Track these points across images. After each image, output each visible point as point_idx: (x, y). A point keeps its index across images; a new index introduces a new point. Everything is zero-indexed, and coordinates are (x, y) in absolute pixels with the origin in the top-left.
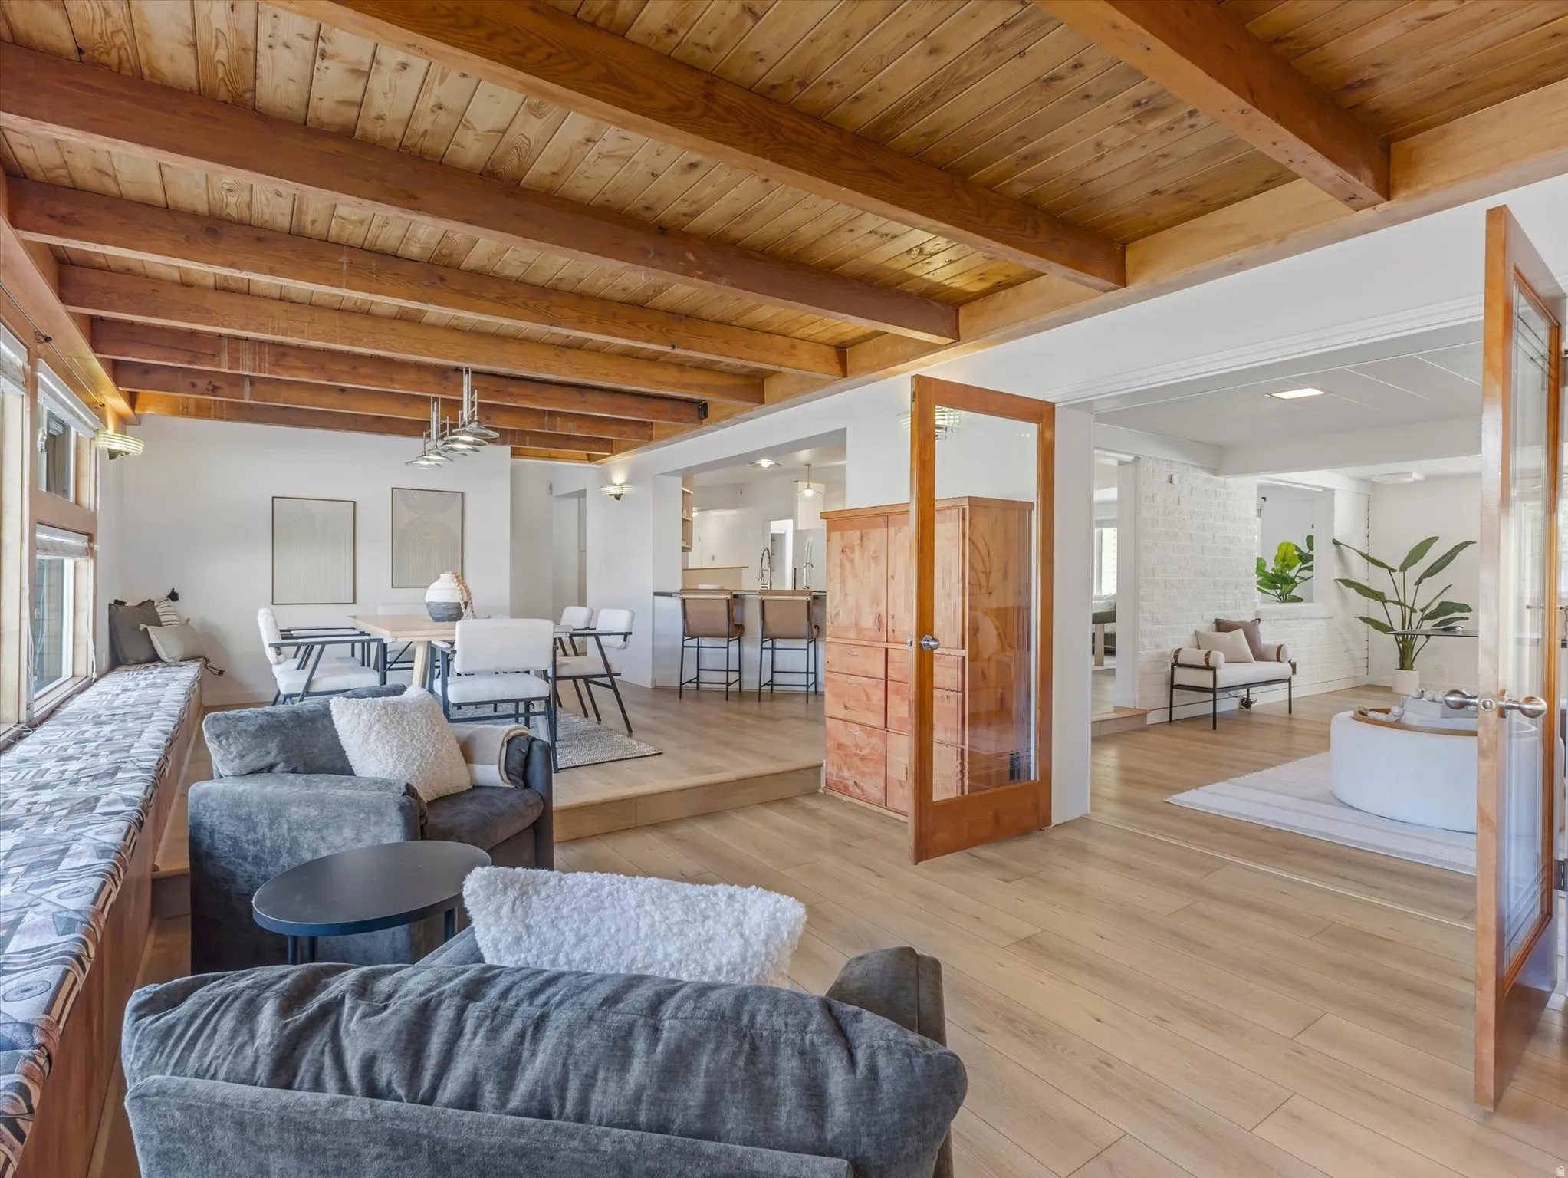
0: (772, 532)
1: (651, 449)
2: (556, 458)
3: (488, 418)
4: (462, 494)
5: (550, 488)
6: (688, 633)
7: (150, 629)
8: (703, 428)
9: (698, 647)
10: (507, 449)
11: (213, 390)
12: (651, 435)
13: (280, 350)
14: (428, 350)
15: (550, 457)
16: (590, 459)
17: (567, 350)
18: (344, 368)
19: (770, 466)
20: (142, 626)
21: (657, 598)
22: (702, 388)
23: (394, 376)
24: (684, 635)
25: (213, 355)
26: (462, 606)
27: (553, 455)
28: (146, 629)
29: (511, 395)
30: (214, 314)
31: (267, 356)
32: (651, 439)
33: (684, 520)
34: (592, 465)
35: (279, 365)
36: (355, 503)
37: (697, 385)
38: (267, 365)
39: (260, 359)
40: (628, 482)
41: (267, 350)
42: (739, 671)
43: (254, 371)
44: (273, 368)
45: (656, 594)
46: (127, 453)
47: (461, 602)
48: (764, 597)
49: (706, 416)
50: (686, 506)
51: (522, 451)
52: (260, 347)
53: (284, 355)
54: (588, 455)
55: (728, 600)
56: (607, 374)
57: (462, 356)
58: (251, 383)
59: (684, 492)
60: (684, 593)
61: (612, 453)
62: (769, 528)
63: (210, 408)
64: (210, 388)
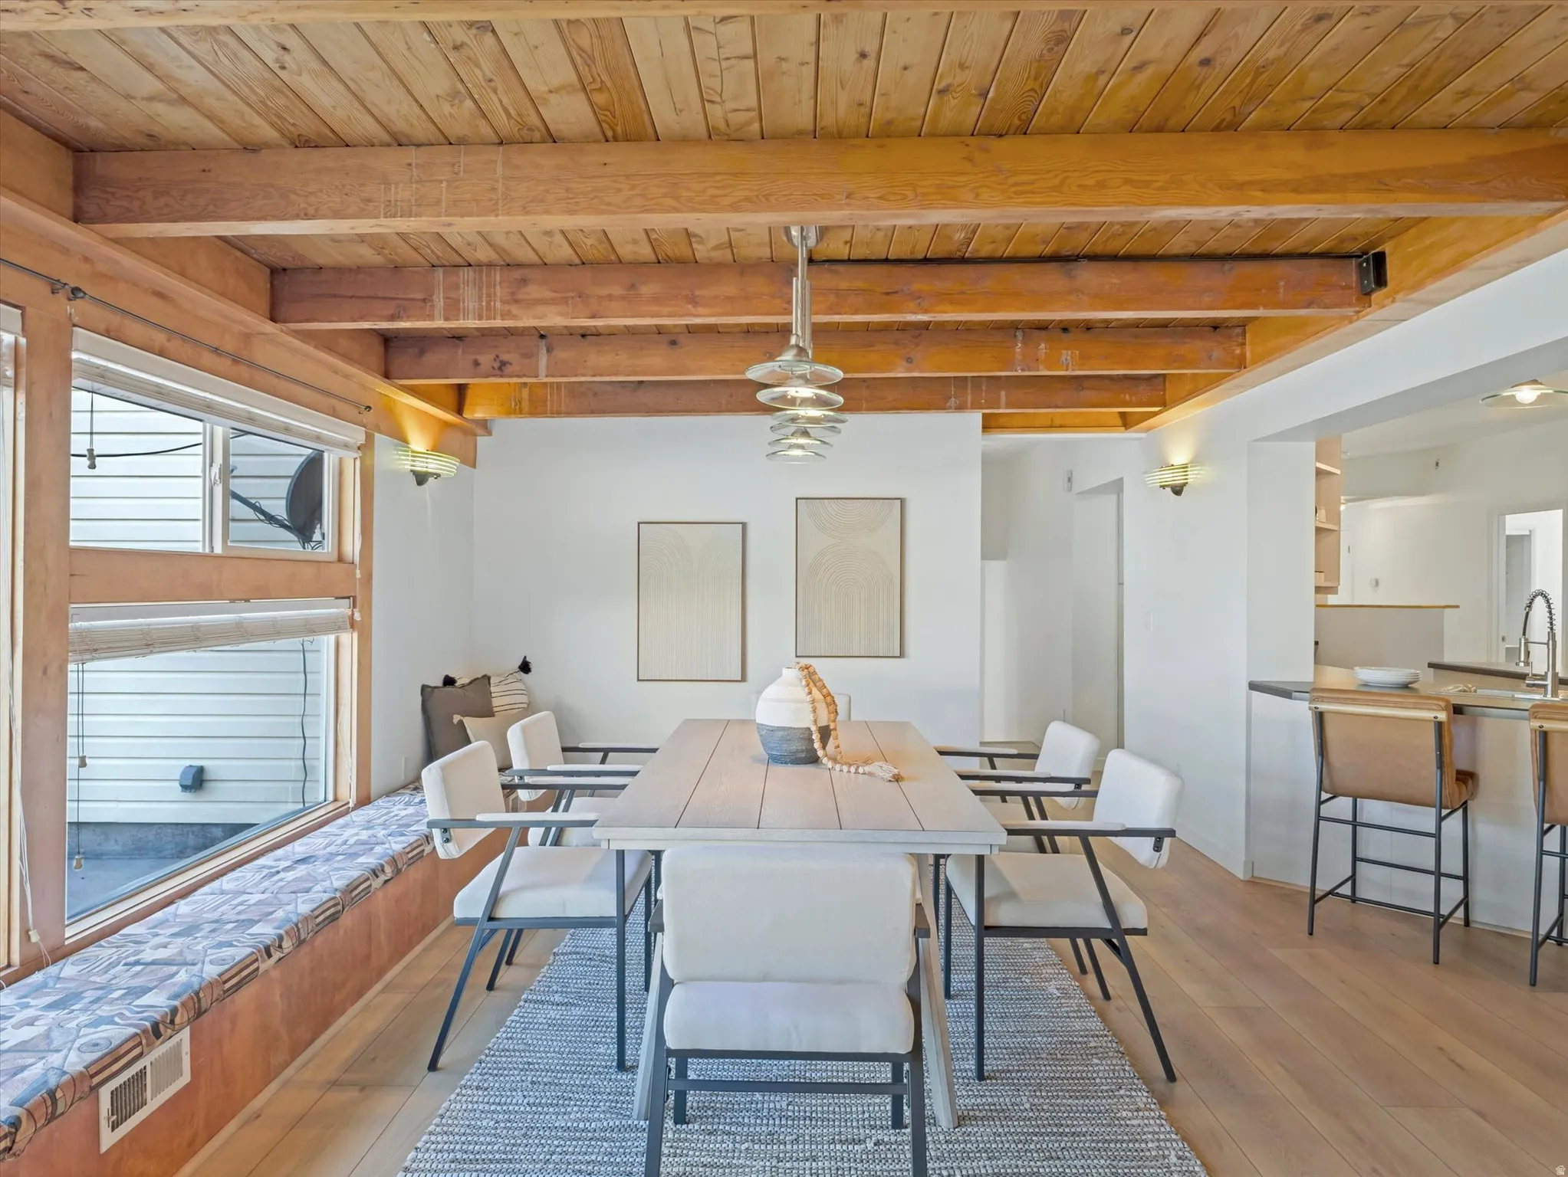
0: (1508, 533)
1: (1242, 388)
2: (1062, 427)
3: (909, 360)
4: (902, 501)
5: (1069, 480)
6: (1328, 786)
7: (467, 721)
8: (1373, 315)
9: (1355, 824)
10: (976, 418)
11: (500, 369)
12: (1243, 356)
13: (517, 274)
14: (677, 198)
15: (1051, 427)
16: (1126, 421)
17: (994, 143)
18: (617, 290)
19: (1541, 399)
20: (456, 718)
21: (1255, 693)
22: (1379, 183)
23: (698, 293)
24: (1321, 788)
25: (424, 300)
26: (816, 736)
27: (1057, 422)
28: (461, 722)
29: (917, 297)
30: (293, 197)
31: (498, 288)
32: (1241, 364)
33: (1319, 530)
34: (1130, 434)
35: (516, 301)
36: (744, 525)
37: (1360, 176)
38: (498, 304)
39: (489, 296)
40: (1196, 461)
41: (498, 279)
42: (1465, 878)
43: (480, 318)
44: (507, 307)
45: (1254, 686)
46: (438, 475)
47: (813, 728)
48: (1548, 725)
49: (1381, 281)
50: (1324, 501)
51: (1002, 421)
52: (488, 275)
53: (524, 282)
54: (1123, 415)
55: (1439, 726)
56: (1101, 185)
57: (748, 199)
58: (548, 351)
59: (1319, 473)
60: (1322, 700)
61: (1165, 405)
62: (1502, 526)
63: (545, 401)
64: (497, 365)
